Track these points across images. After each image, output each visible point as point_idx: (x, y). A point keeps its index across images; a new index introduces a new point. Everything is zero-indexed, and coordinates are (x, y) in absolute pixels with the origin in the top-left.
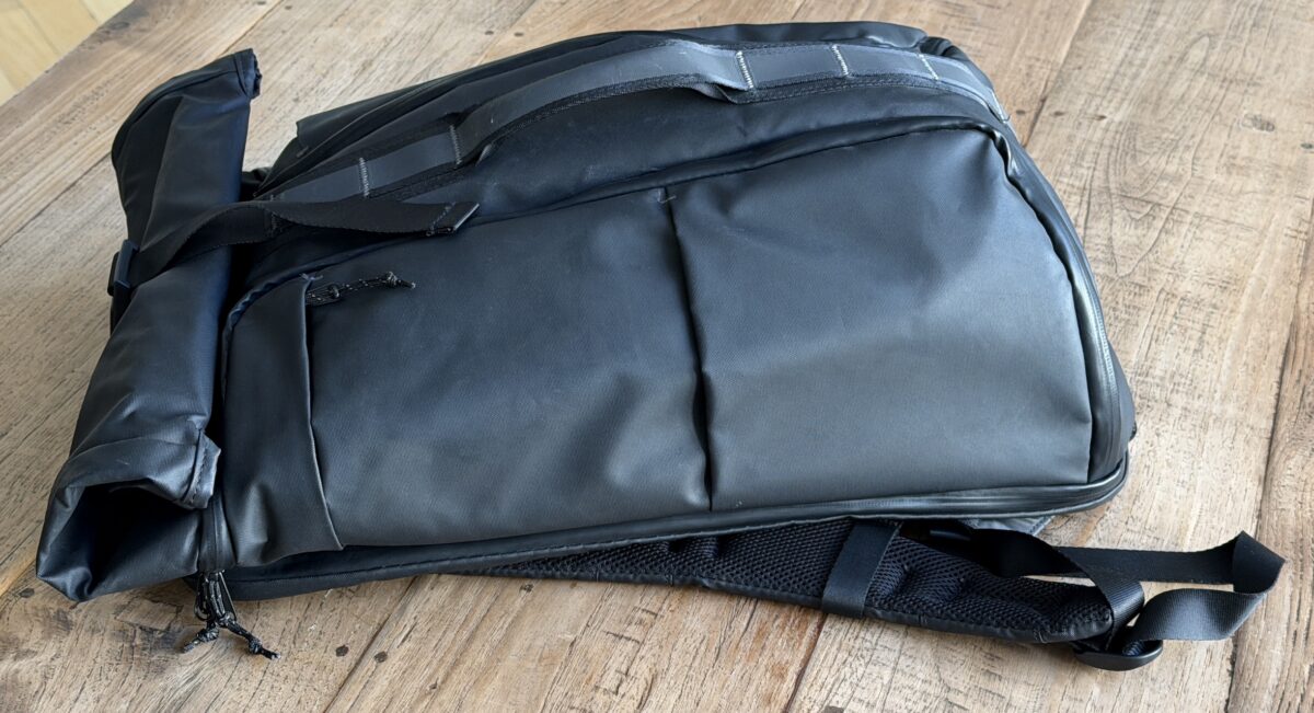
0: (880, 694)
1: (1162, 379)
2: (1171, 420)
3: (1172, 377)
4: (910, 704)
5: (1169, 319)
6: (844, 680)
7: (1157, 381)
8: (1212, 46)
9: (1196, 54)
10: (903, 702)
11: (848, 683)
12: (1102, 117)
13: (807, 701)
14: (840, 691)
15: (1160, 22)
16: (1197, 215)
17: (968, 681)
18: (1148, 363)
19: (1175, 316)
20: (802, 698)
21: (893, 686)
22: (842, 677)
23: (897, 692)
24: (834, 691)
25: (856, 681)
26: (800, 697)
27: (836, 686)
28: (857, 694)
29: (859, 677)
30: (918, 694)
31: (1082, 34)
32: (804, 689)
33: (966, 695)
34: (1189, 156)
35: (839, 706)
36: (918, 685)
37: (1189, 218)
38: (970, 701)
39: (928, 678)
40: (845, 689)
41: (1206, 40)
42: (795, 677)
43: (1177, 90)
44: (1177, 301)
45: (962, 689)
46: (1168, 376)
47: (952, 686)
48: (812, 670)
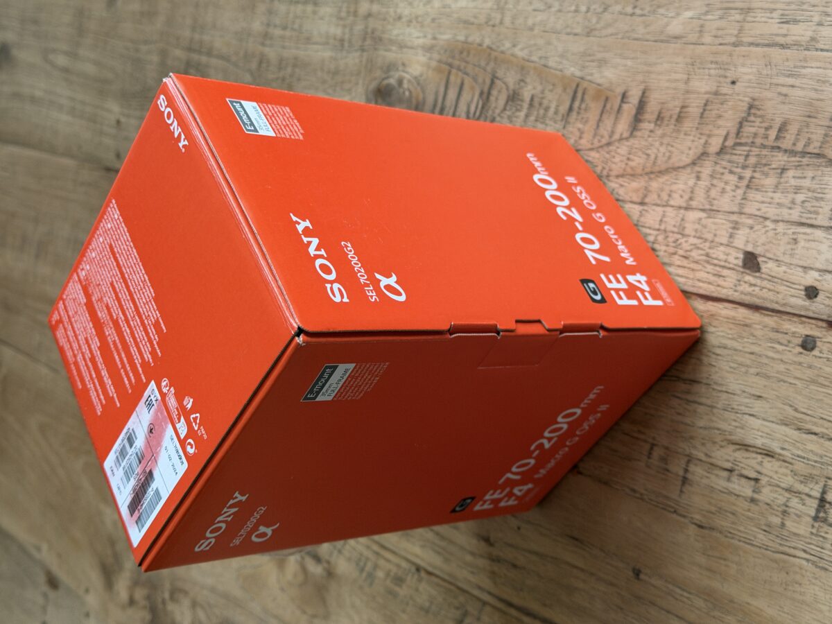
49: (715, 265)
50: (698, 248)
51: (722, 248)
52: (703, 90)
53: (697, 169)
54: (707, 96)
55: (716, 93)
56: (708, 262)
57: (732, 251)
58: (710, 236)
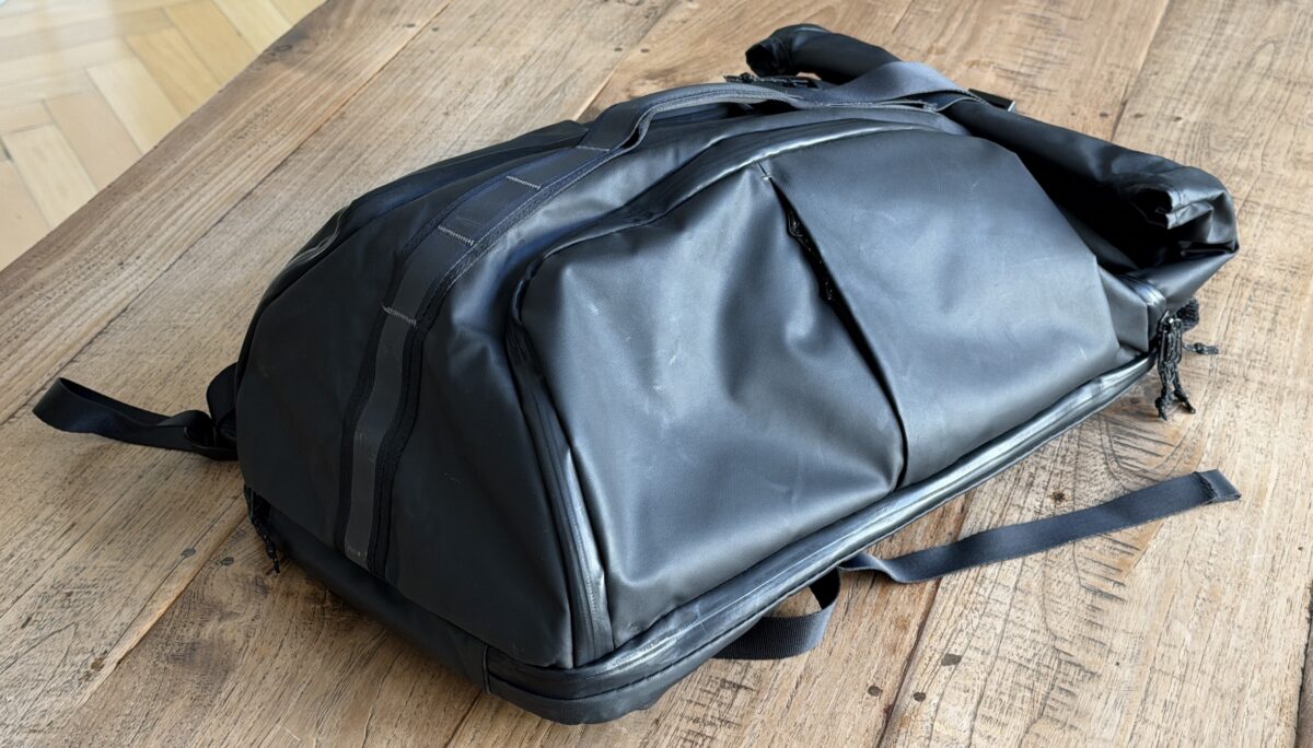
0: (993, 642)
1: (1240, 356)
2: (1249, 394)
3: (1249, 353)
4: (1021, 651)
5: (1244, 301)
6: (961, 630)
7: (1236, 358)
8: (1277, 52)
9: (1263, 60)
10: (1014, 649)
11: (964, 634)
12: (1178, 119)
13: (928, 650)
14: (958, 641)
15: (1228, 30)
16: (1267, 207)
17: (1072, 630)
18: (1227, 342)
19: (1250, 299)
20: (924, 648)
21: (1005, 635)
22: (959, 628)
23: (1009, 641)
24: (952, 640)
25: (971, 631)
26: (922, 646)
27: (954, 636)
28: (973, 643)
29: (975, 627)
30: (1028, 642)
31: (1158, 42)
32: (925, 639)
33: (1071, 643)
34: (1258, 153)
35: (957, 654)
36: (1028, 634)
37: (1260, 210)
38: (1074, 648)
39: (1037, 628)
40: (962, 638)
41: (1271, 47)
42: (917, 628)
43: (1246, 92)
44: (1251, 285)
45: (1067, 637)
46: (1245, 353)
47: (1059, 635)
48: (932, 622)
49: (951, 635)
50: (968, 625)
51: (966, 641)
52: (1114, 642)
53: (1042, 631)
54: (1109, 644)
55: (1110, 651)
56: (954, 630)
57: (963, 648)
58: (978, 633)
